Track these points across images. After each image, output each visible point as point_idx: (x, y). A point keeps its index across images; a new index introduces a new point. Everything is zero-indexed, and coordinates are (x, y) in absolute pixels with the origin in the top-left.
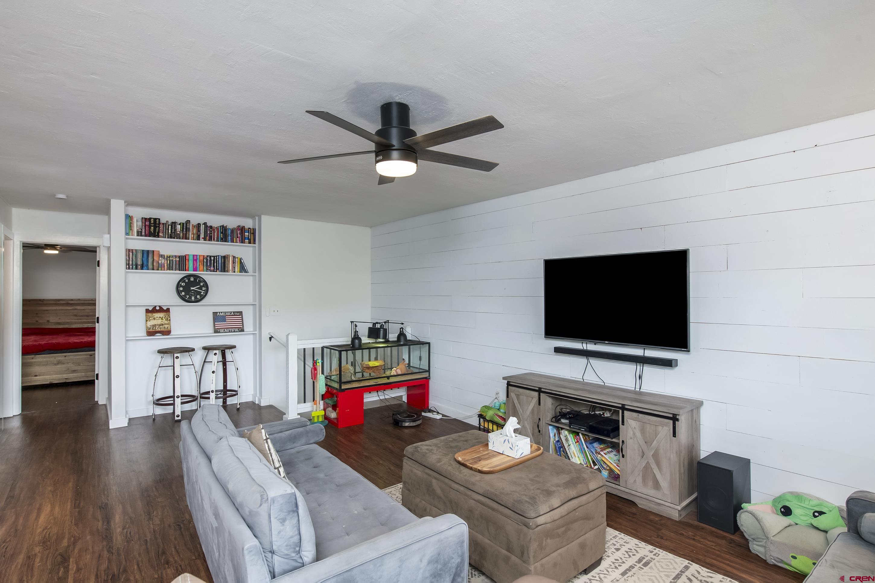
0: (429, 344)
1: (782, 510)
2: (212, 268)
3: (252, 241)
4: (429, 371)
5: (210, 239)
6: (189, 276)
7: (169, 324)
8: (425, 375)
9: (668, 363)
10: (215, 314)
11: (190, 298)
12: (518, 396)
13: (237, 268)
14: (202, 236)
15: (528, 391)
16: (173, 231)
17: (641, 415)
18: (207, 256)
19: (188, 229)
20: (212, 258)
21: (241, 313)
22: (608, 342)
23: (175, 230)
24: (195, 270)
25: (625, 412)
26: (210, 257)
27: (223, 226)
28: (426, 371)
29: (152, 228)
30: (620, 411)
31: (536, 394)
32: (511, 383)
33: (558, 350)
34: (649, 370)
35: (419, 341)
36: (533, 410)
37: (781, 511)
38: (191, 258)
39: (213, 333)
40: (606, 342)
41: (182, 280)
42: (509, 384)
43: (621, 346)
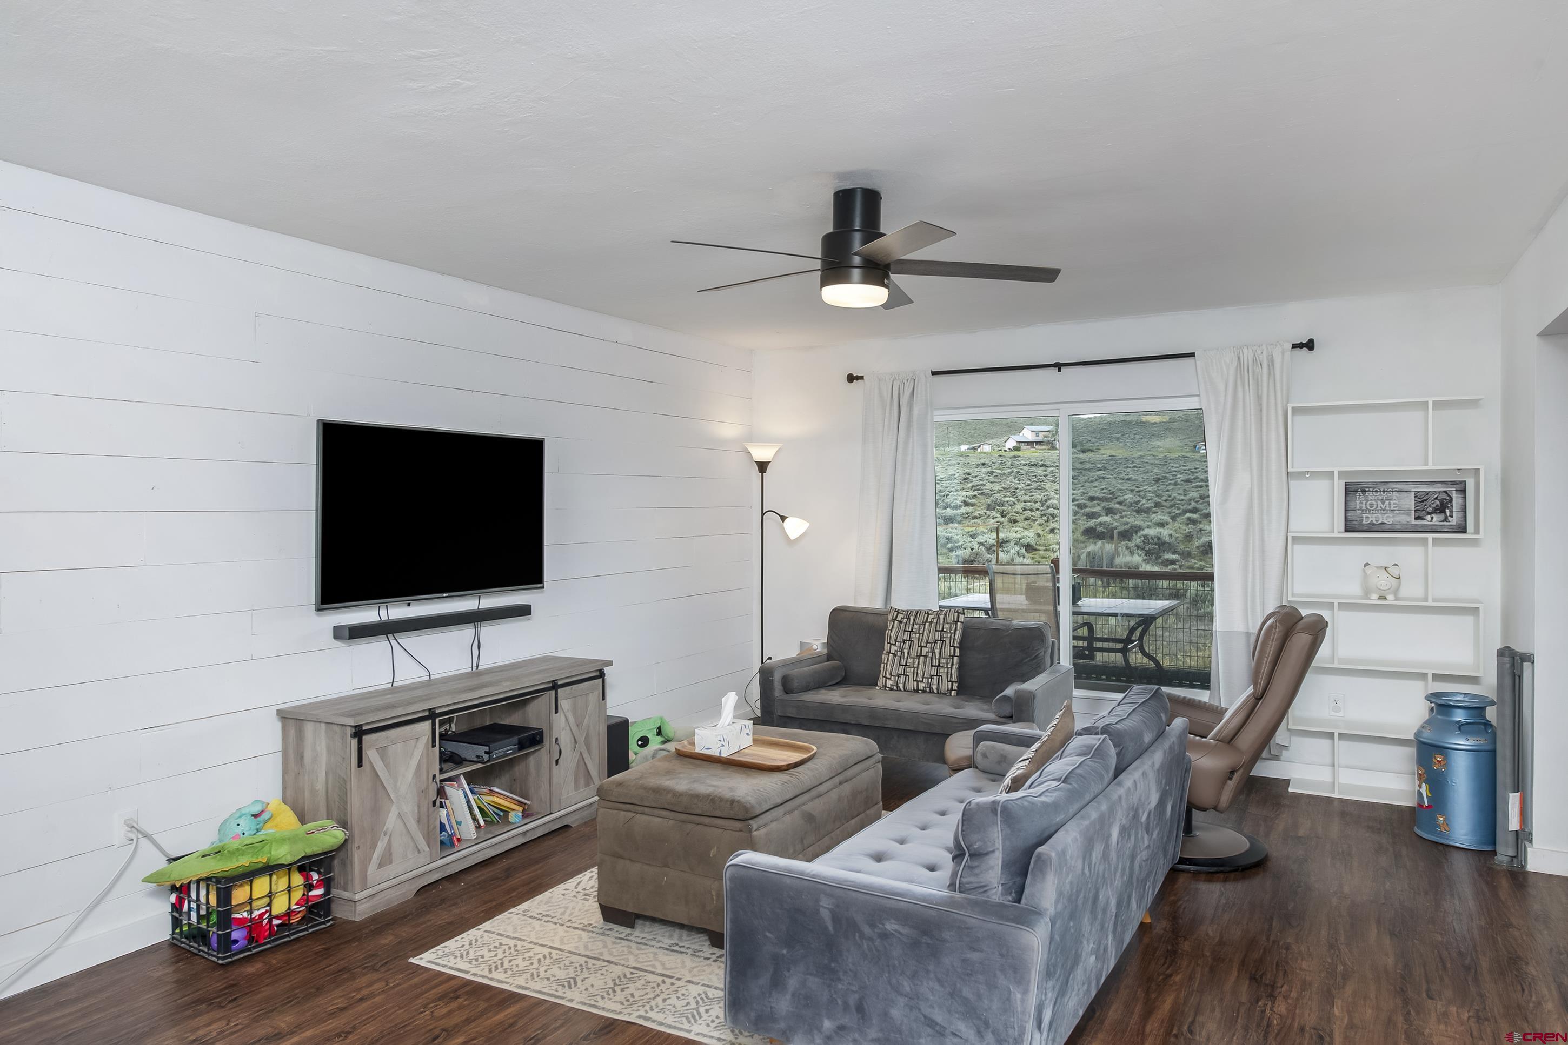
1: (640, 743)
9: (524, 611)
12: (382, 751)
17: (574, 687)
22: (447, 595)
25: (559, 691)
30: (553, 693)
34: (488, 630)
37: (639, 745)
40: (445, 595)
42: (361, 732)
43: (466, 597)
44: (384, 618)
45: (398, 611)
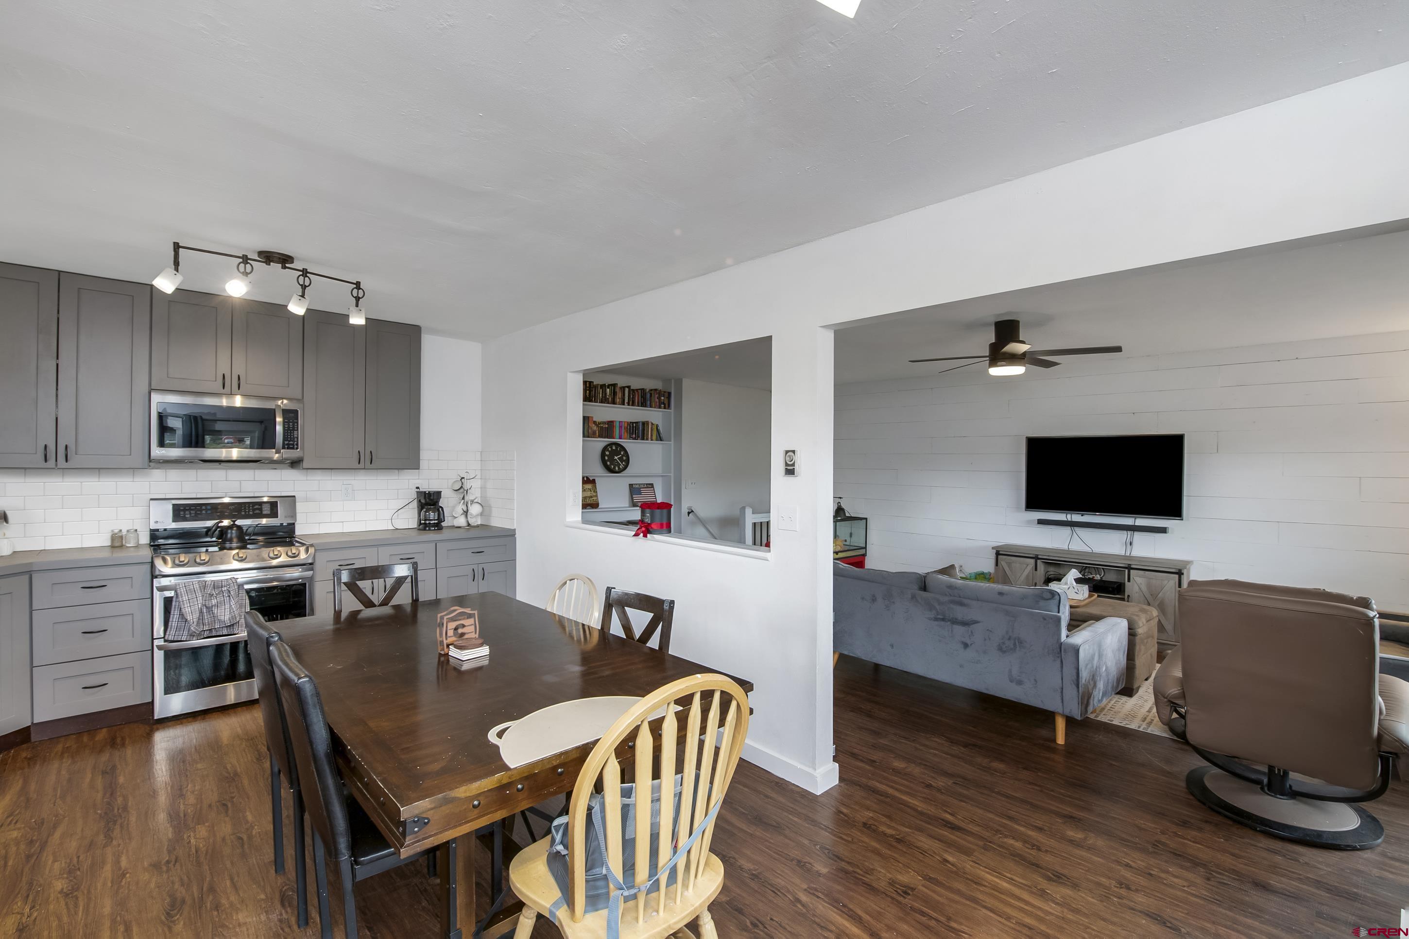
0: (866, 519)
2: (634, 436)
3: (667, 406)
4: (865, 548)
5: (633, 405)
6: (611, 444)
7: (597, 496)
8: (862, 552)
9: (1163, 530)
10: (631, 485)
11: (614, 467)
12: (1009, 564)
13: (654, 437)
14: (626, 401)
15: (1022, 559)
16: (604, 395)
17: (1147, 572)
18: (631, 422)
19: (614, 393)
20: (634, 425)
21: (652, 486)
23: (606, 394)
24: (620, 438)
25: (1131, 571)
26: (633, 423)
27: (643, 389)
28: (862, 548)
29: (588, 392)
30: (1127, 571)
31: (1032, 561)
32: (1001, 552)
33: (1041, 522)
34: (1139, 537)
35: (851, 517)
36: (1028, 576)
38: (617, 425)
39: (630, 507)
41: (605, 449)
42: (998, 554)
44: (1069, 519)
45: (1076, 517)
